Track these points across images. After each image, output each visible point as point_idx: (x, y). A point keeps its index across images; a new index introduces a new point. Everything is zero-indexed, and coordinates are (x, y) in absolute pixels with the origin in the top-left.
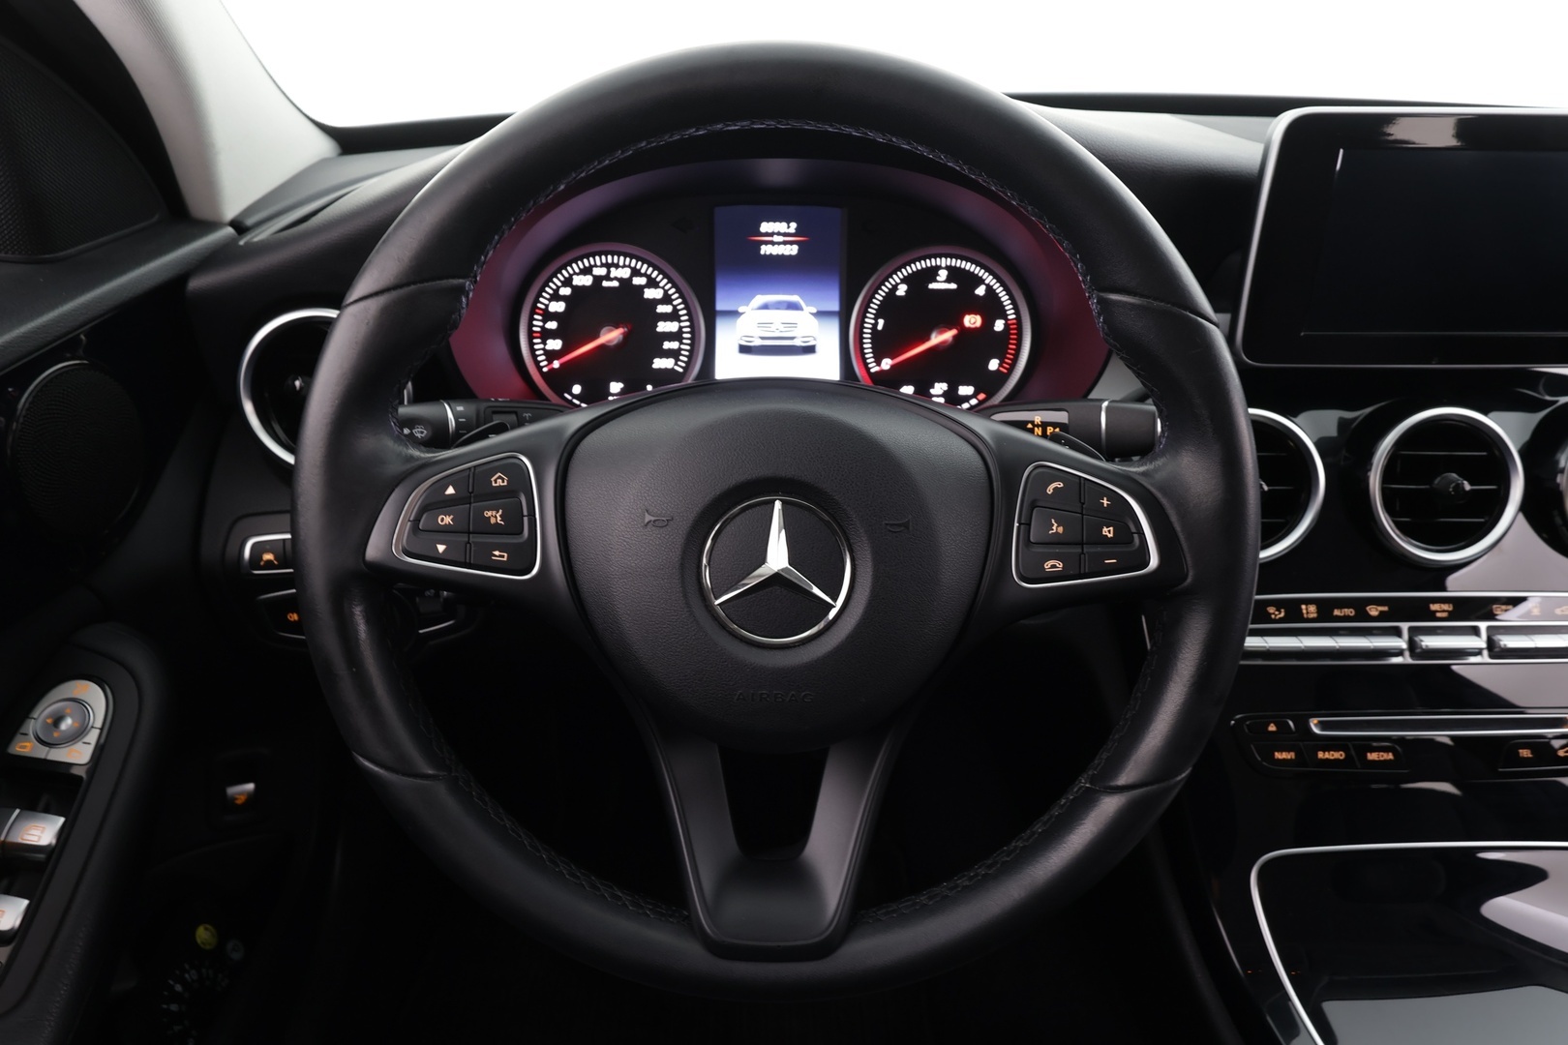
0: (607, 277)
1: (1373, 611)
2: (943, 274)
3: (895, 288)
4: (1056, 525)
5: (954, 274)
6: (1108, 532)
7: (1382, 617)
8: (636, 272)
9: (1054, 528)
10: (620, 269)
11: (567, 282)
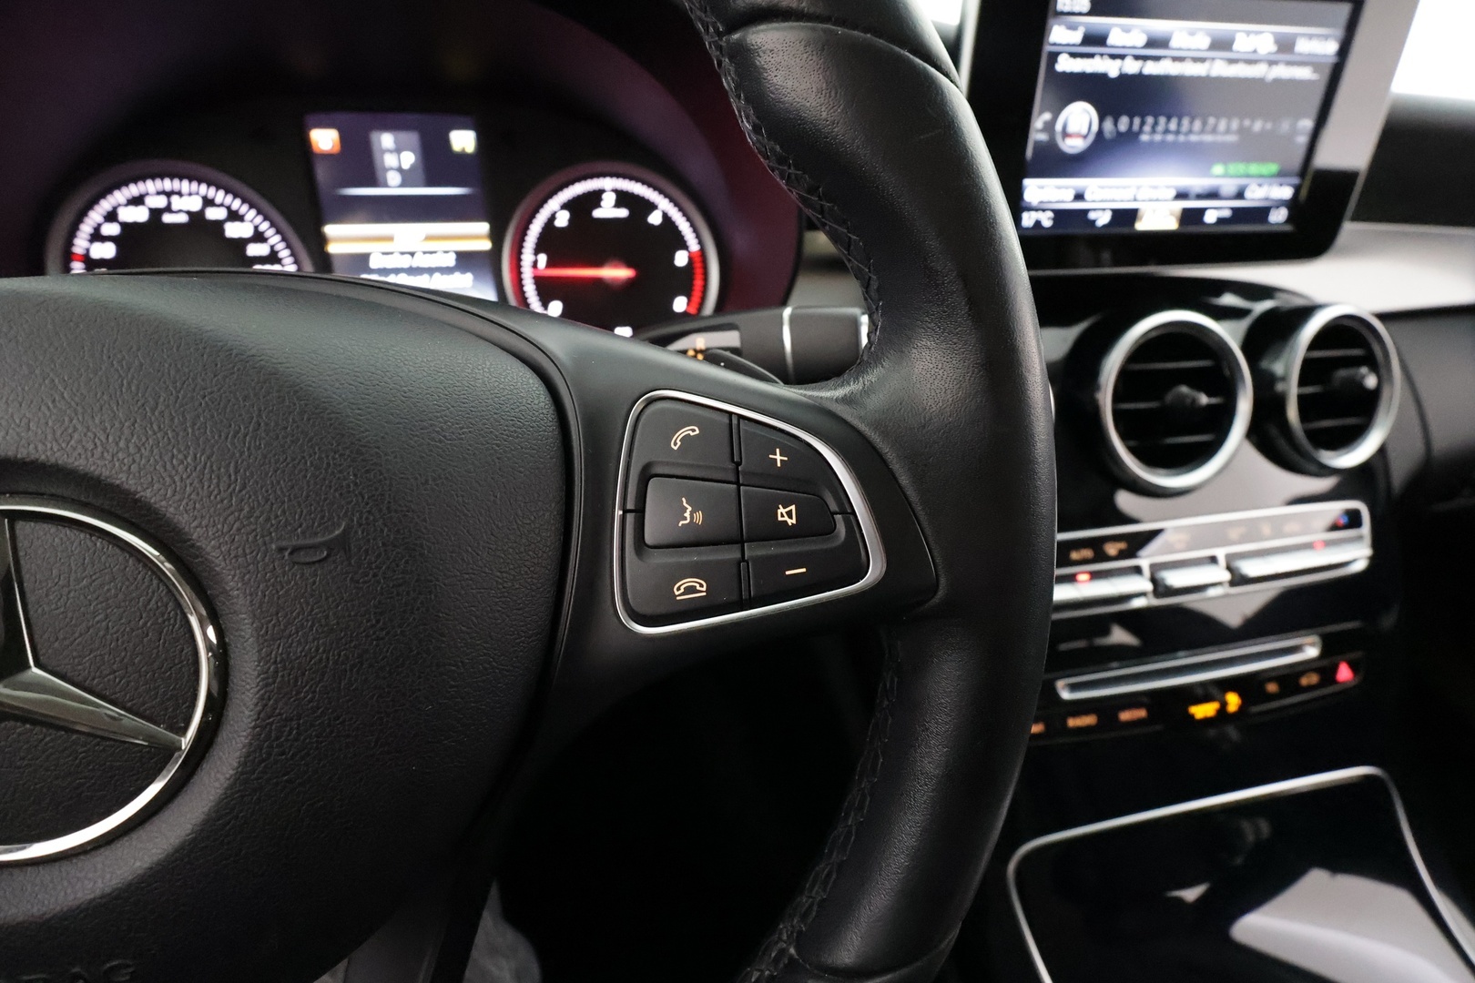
0: (168, 209)
1: (1112, 549)
2: (609, 199)
3: (553, 218)
4: (690, 509)
5: (623, 198)
6: (786, 515)
7: (1122, 555)
8: (208, 202)
9: (687, 515)
10: (185, 198)
11: (111, 216)
